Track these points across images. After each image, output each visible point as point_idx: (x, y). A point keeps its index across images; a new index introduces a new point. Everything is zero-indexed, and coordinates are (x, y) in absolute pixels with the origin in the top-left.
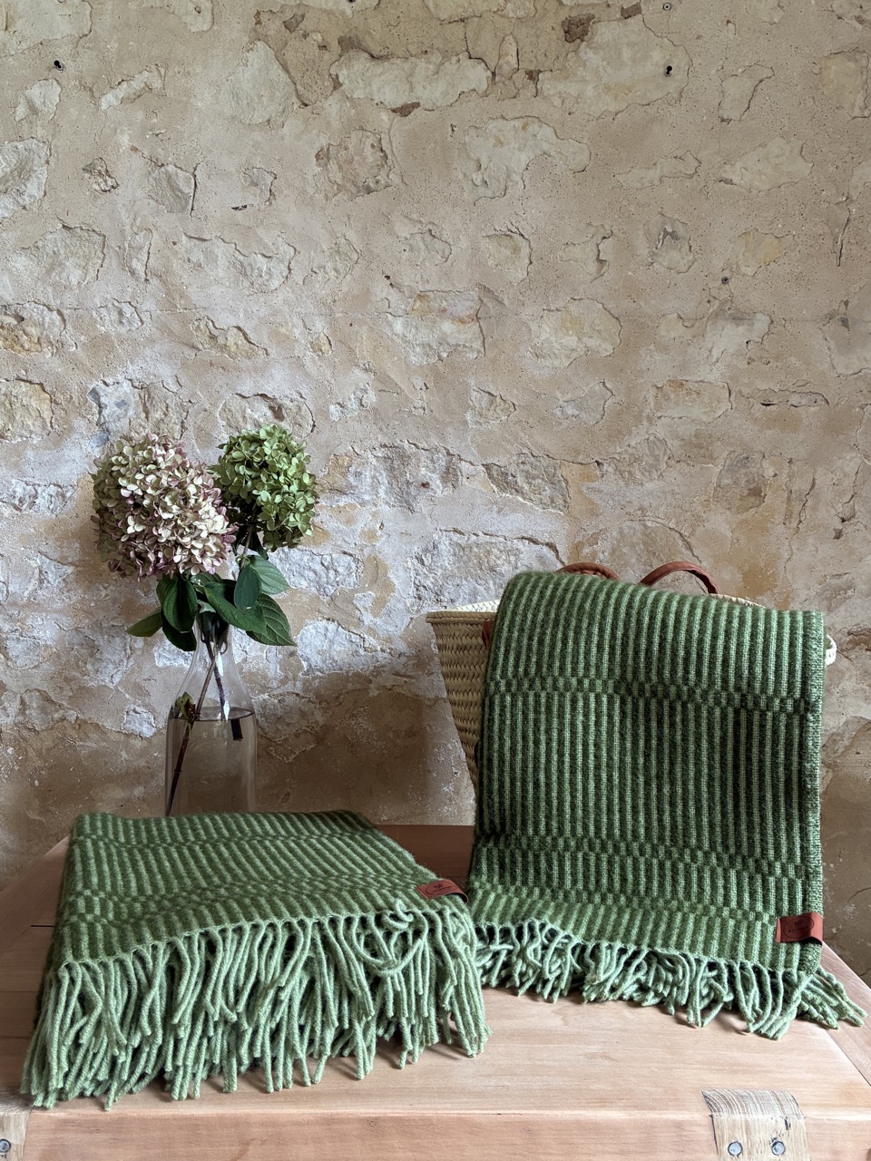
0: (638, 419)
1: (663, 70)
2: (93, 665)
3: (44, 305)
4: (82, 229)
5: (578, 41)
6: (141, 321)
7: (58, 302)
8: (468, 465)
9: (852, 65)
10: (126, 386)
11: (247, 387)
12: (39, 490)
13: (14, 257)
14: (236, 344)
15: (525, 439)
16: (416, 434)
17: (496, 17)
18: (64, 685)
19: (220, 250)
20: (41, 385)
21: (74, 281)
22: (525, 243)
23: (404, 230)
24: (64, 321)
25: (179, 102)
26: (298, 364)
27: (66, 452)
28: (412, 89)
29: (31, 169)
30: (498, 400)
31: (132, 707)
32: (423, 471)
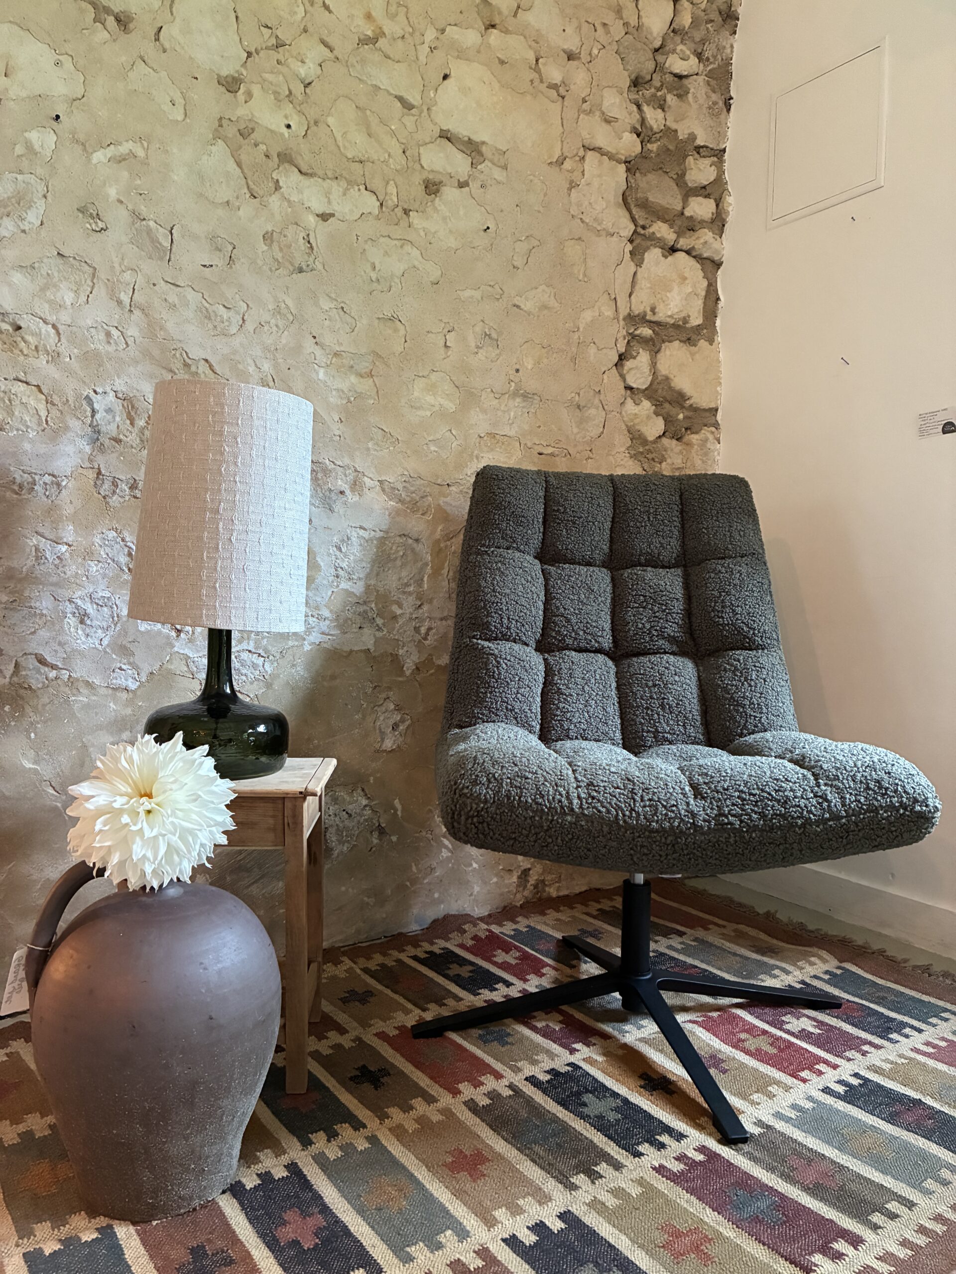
0: (471, 456)
1: (484, 228)
2: (84, 630)
3: (41, 318)
4: (74, 258)
5: (433, 196)
6: (127, 343)
7: (55, 318)
8: (369, 480)
9: (578, 247)
10: (112, 394)
12: (37, 478)
13: (12, 272)
14: (204, 372)
15: (406, 464)
16: (334, 454)
17: (383, 166)
18: (58, 648)
19: (190, 295)
20: (38, 386)
21: (68, 303)
22: (402, 327)
23: (326, 304)
24: (58, 334)
25: (159, 172)
27: (62, 447)
28: (329, 202)
29: (32, 201)
30: (388, 435)
31: (118, 665)
32: (340, 482)
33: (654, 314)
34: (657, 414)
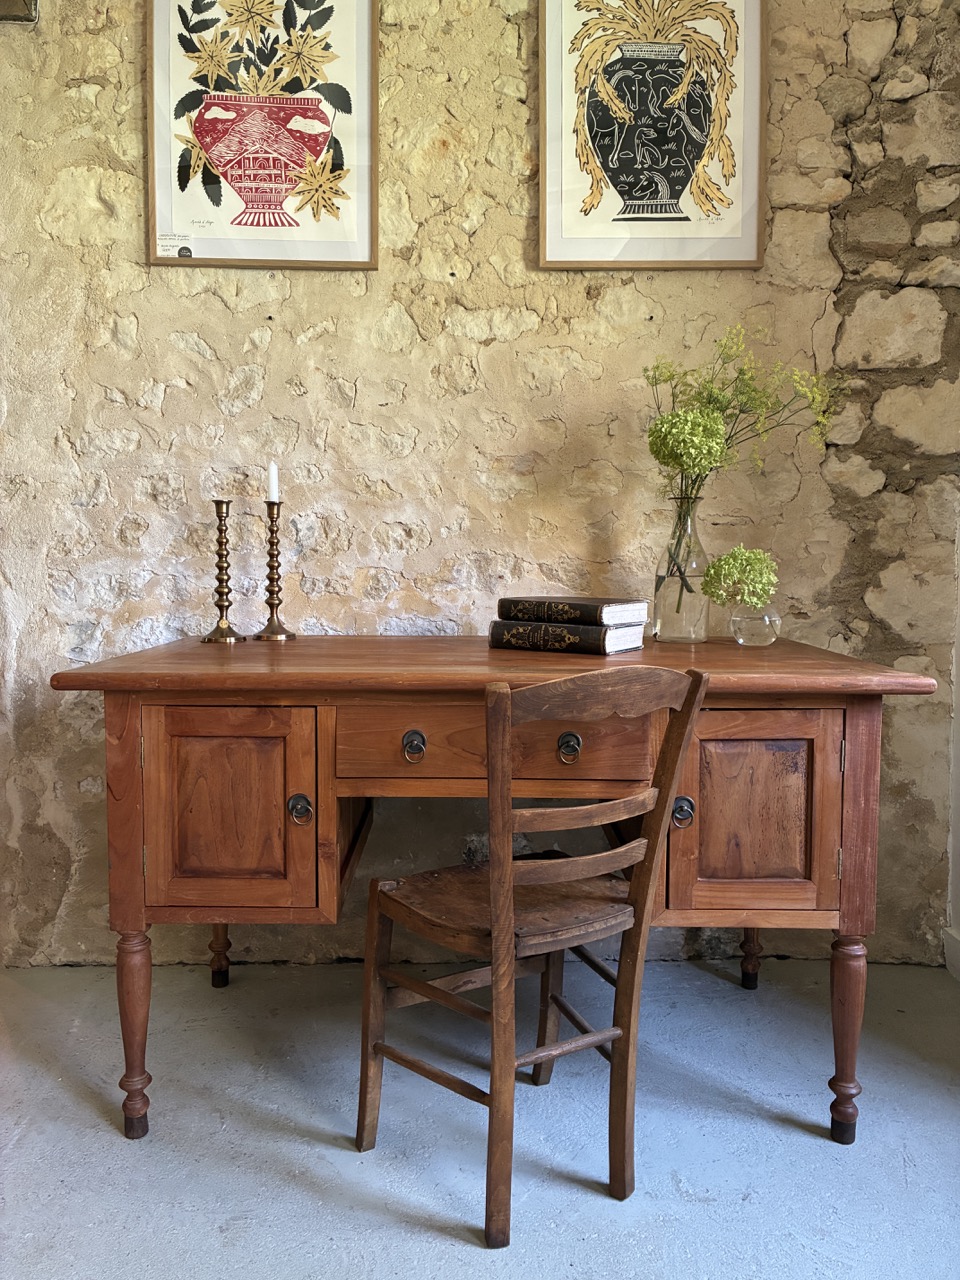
0: (634, 534)
1: (648, 317)
3: (261, 467)
4: (285, 419)
5: (595, 299)
6: (322, 476)
8: (527, 564)
9: (765, 312)
10: (313, 517)
11: (390, 518)
12: (259, 583)
13: (242, 437)
14: (382, 490)
15: (564, 548)
16: (495, 545)
17: (544, 286)
19: (372, 431)
20: (259, 517)
21: (280, 452)
22: (563, 426)
23: (486, 417)
25: (346, 340)
26: (421, 503)
28: (491, 330)
29: (254, 383)
30: (547, 524)
32: (499, 568)
33: (868, 362)
34: (873, 468)
